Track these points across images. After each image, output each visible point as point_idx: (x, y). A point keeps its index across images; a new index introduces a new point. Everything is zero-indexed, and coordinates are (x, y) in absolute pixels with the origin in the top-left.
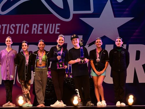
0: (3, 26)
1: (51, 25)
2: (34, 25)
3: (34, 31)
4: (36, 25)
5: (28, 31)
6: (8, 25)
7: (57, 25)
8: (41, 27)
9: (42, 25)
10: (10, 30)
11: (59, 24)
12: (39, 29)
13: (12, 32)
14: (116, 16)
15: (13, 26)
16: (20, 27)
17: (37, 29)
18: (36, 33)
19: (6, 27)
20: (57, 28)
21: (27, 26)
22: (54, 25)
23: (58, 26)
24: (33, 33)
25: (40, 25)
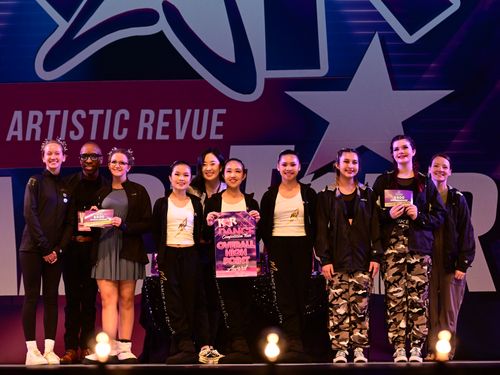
0: (49, 116)
1: (197, 112)
2: (144, 112)
3: (146, 130)
4: (152, 113)
5: (125, 131)
6: (66, 113)
7: (216, 112)
8: (166, 118)
9: (170, 112)
10: (71, 126)
11: (223, 111)
12: (162, 124)
13: (77, 133)
14: (397, 85)
15: (79, 117)
16: (102, 118)
17: (155, 125)
18: (149, 137)
19: (59, 119)
20: (216, 124)
21: (122, 116)
22: (206, 112)
23: (220, 117)
24: (140, 136)
25: (162, 112)
